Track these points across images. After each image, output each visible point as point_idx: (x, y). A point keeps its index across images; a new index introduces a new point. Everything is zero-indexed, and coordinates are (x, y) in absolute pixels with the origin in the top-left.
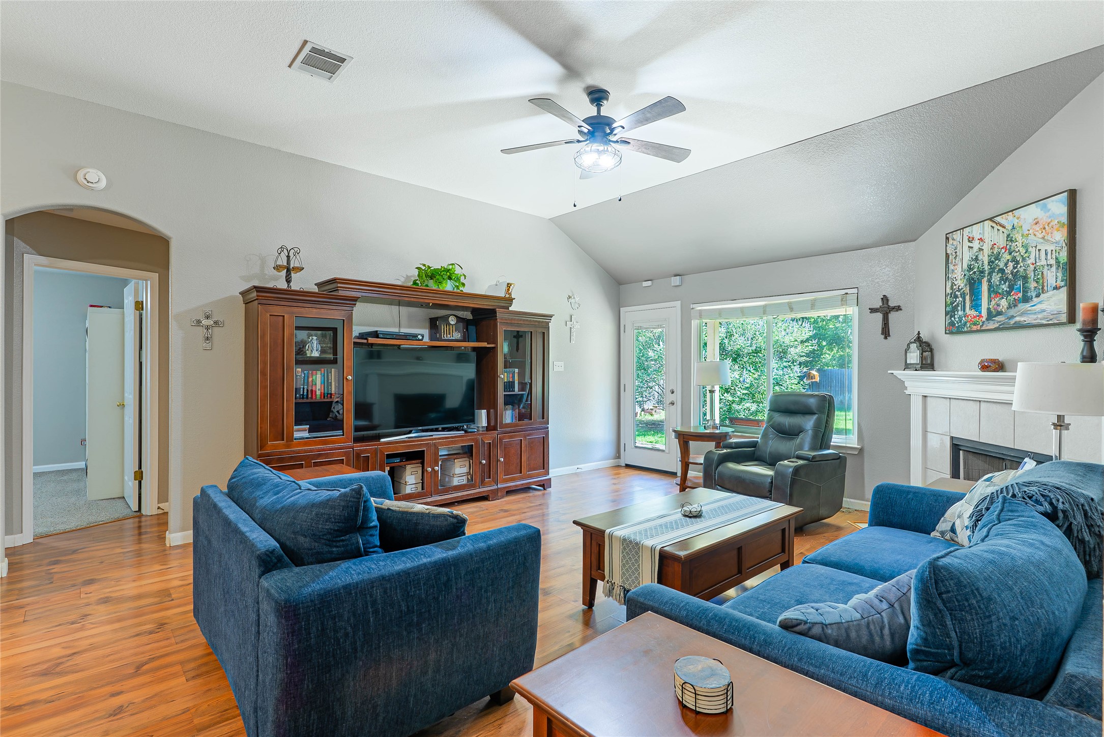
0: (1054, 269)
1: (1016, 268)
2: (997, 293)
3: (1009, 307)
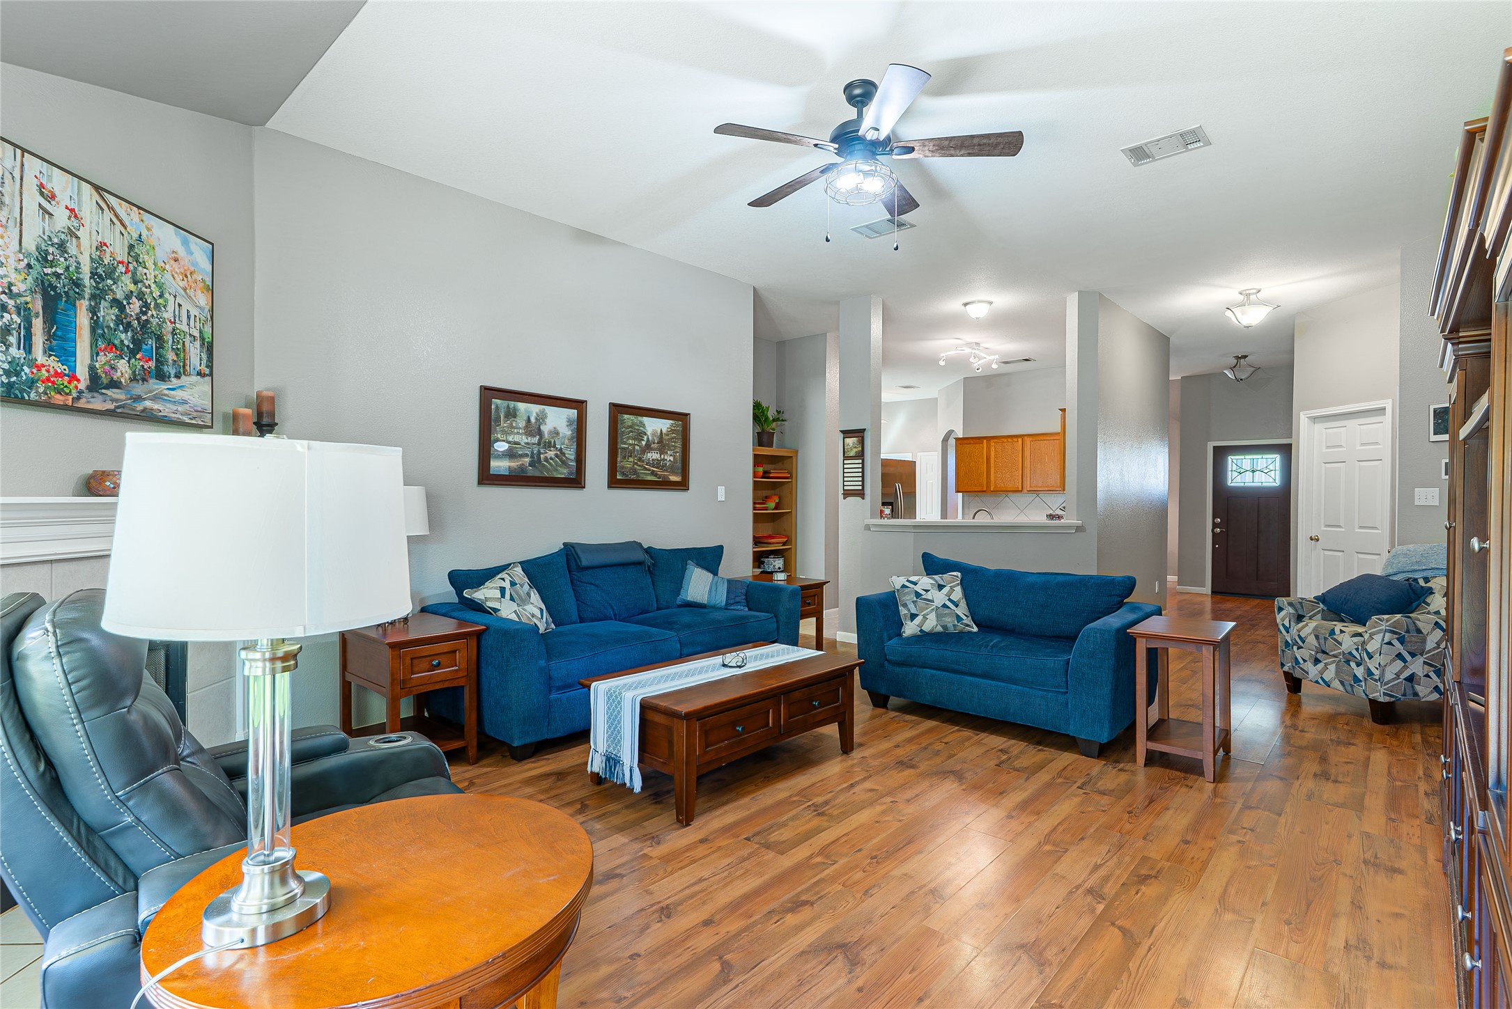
0: (198, 344)
1: (145, 313)
2: (111, 346)
3: (134, 379)
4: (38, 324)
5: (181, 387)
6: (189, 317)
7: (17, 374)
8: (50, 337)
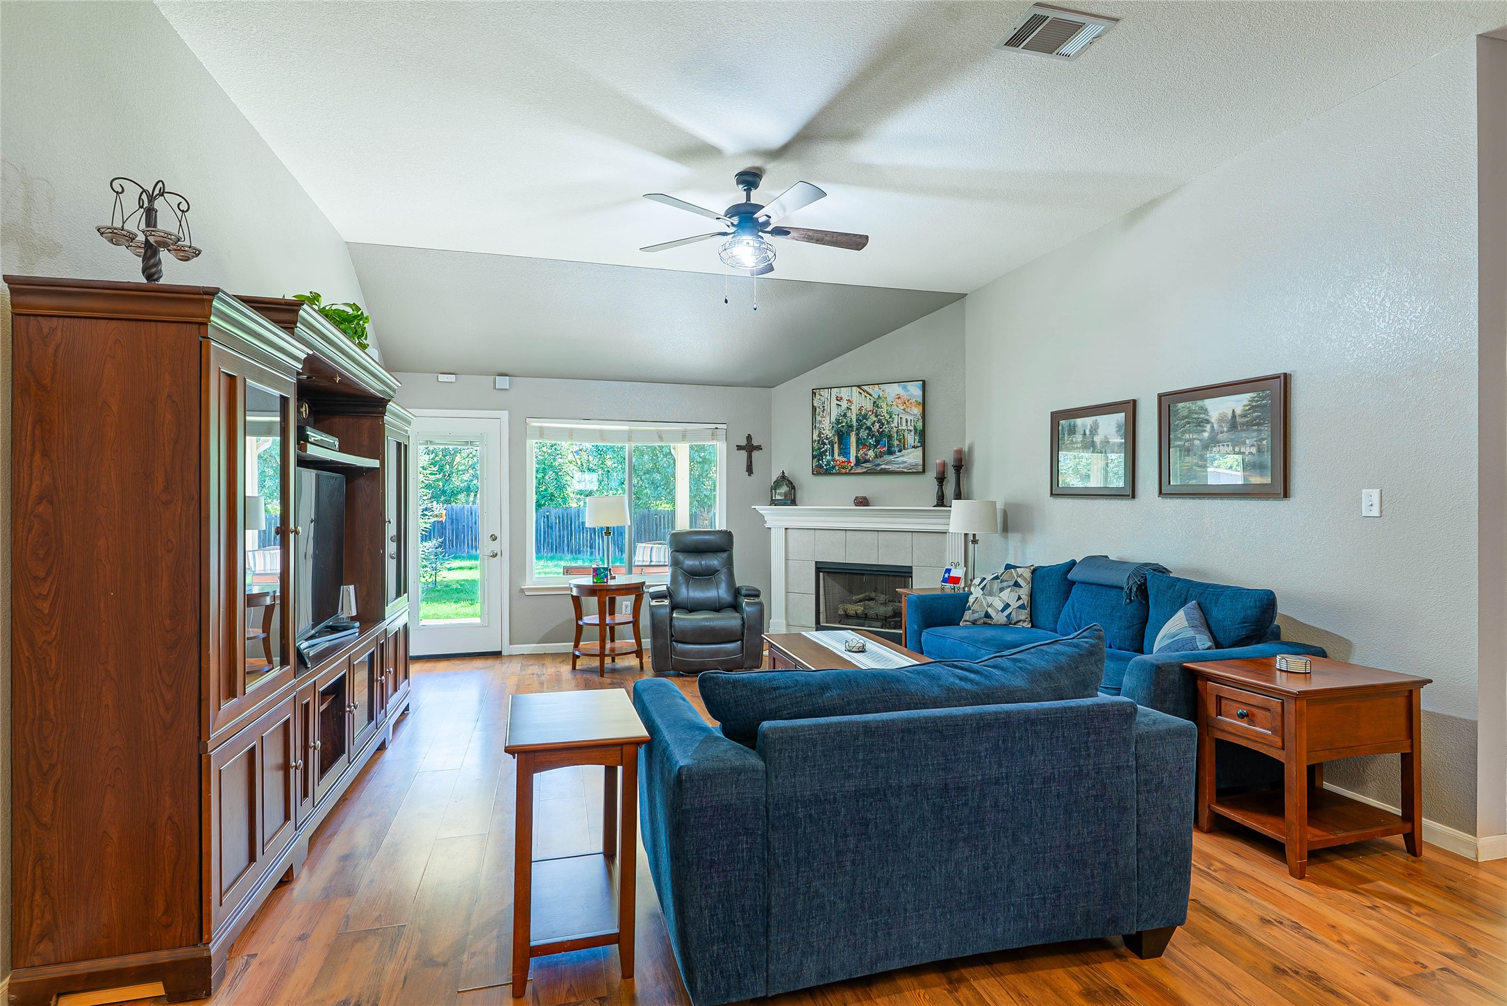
0: (913, 433)
1: (882, 428)
2: (865, 446)
3: (876, 457)
4: (836, 446)
5: (902, 456)
6: (907, 422)
7: (829, 465)
8: (840, 449)
